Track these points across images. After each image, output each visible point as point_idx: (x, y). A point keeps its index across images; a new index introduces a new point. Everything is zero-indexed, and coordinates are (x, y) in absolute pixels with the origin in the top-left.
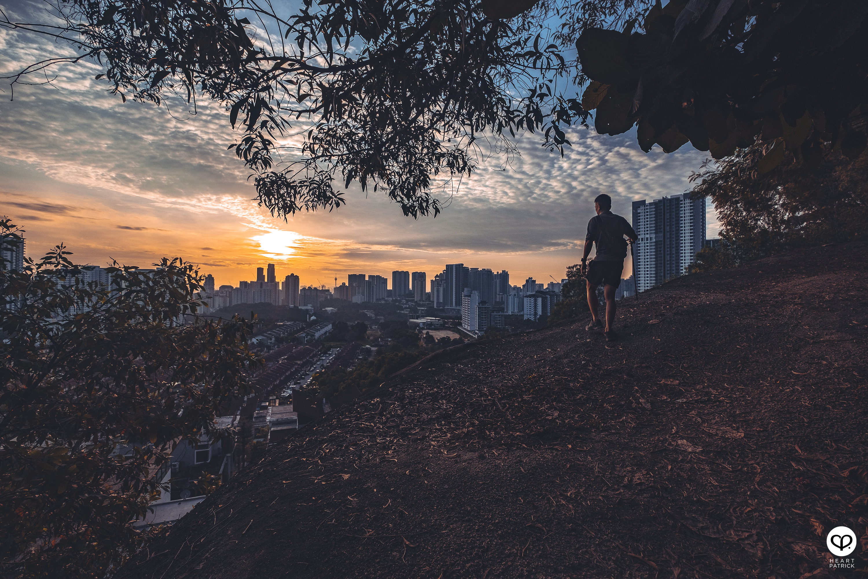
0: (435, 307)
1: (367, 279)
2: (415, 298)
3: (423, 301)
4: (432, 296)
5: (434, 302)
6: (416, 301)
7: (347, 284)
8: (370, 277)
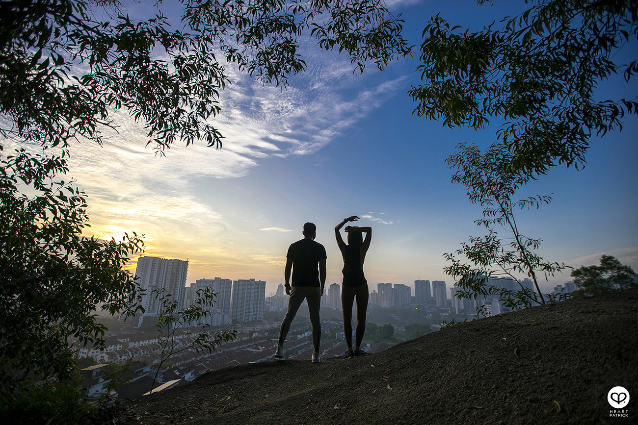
0: (457, 313)
1: (393, 287)
2: (437, 304)
3: (445, 307)
4: (452, 302)
5: (455, 308)
6: (438, 307)
7: (377, 292)
8: (395, 285)
